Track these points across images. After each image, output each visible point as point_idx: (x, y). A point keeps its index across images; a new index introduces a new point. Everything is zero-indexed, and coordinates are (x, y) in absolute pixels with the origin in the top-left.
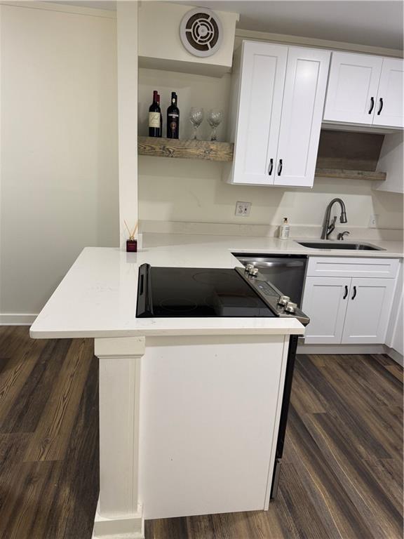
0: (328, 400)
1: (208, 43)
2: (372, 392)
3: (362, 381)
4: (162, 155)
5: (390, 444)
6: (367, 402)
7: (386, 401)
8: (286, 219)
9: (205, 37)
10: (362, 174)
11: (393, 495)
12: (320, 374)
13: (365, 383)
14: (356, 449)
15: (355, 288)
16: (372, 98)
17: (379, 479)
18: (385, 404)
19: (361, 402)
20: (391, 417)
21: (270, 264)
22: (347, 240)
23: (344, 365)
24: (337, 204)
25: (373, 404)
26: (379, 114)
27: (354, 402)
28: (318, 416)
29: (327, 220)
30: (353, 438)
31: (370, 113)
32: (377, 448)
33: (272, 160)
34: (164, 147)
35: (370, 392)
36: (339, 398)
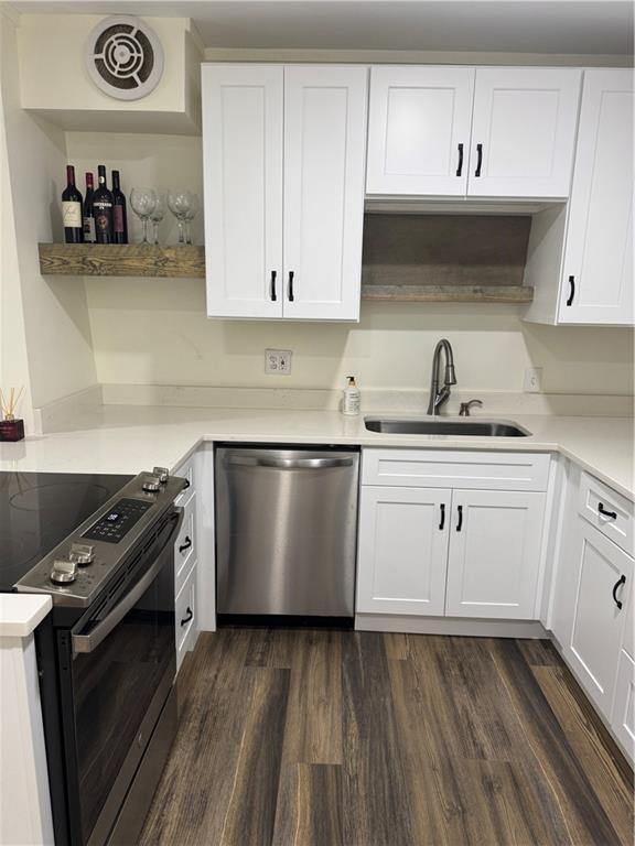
0: (362, 738)
1: (134, 74)
2: (470, 724)
3: (462, 697)
4: (82, 272)
7: (488, 750)
8: (352, 379)
10: (481, 291)
12: (384, 676)
13: (468, 703)
15: (460, 508)
16: (460, 146)
18: (482, 755)
19: (432, 743)
20: (478, 784)
22: (477, 416)
23: (446, 659)
25: (455, 751)
26: (478, 174)
28: (319, 773)
29: (435, 382)
31: (458, 174)
33: (273, 274)
34: (84, 259)
35: (465, 725)
36: (391, 736)
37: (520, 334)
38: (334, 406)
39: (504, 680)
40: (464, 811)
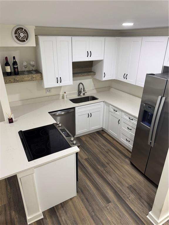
0: (88, 153)
1: (25, 39)
2: (100, 146)
3: (96, 142)
4: (14, 82)
5: (106, 163)
6: (99, 150)
7: (104, 148)
8: (65, 92)
9: (23, 37)
11: (108, 179)
12: (85, 144)
13: (98, 143)
14: (98, 167)
15: (91, 113)
16: (88, 52)
17: (104, 175)
18: (104, 149)
19: (97, 150)
20: (106, 153)
21: (63, 113)
23: (91, 138)
24: (81, 84)
25: (100, 150)
26: (90, 56)
27: (95, 151)
28: (86, 159)
29: (79, 90)
30: (97, 164)
31: (87, 57)
32: (103, 165)
33: (57, 78)
34: (15, 79)
35: (99, 146)
36: (91, 151)
37: (91, 79)
38: (61, 97)
39: (100, 138)
40: (106, 157)
